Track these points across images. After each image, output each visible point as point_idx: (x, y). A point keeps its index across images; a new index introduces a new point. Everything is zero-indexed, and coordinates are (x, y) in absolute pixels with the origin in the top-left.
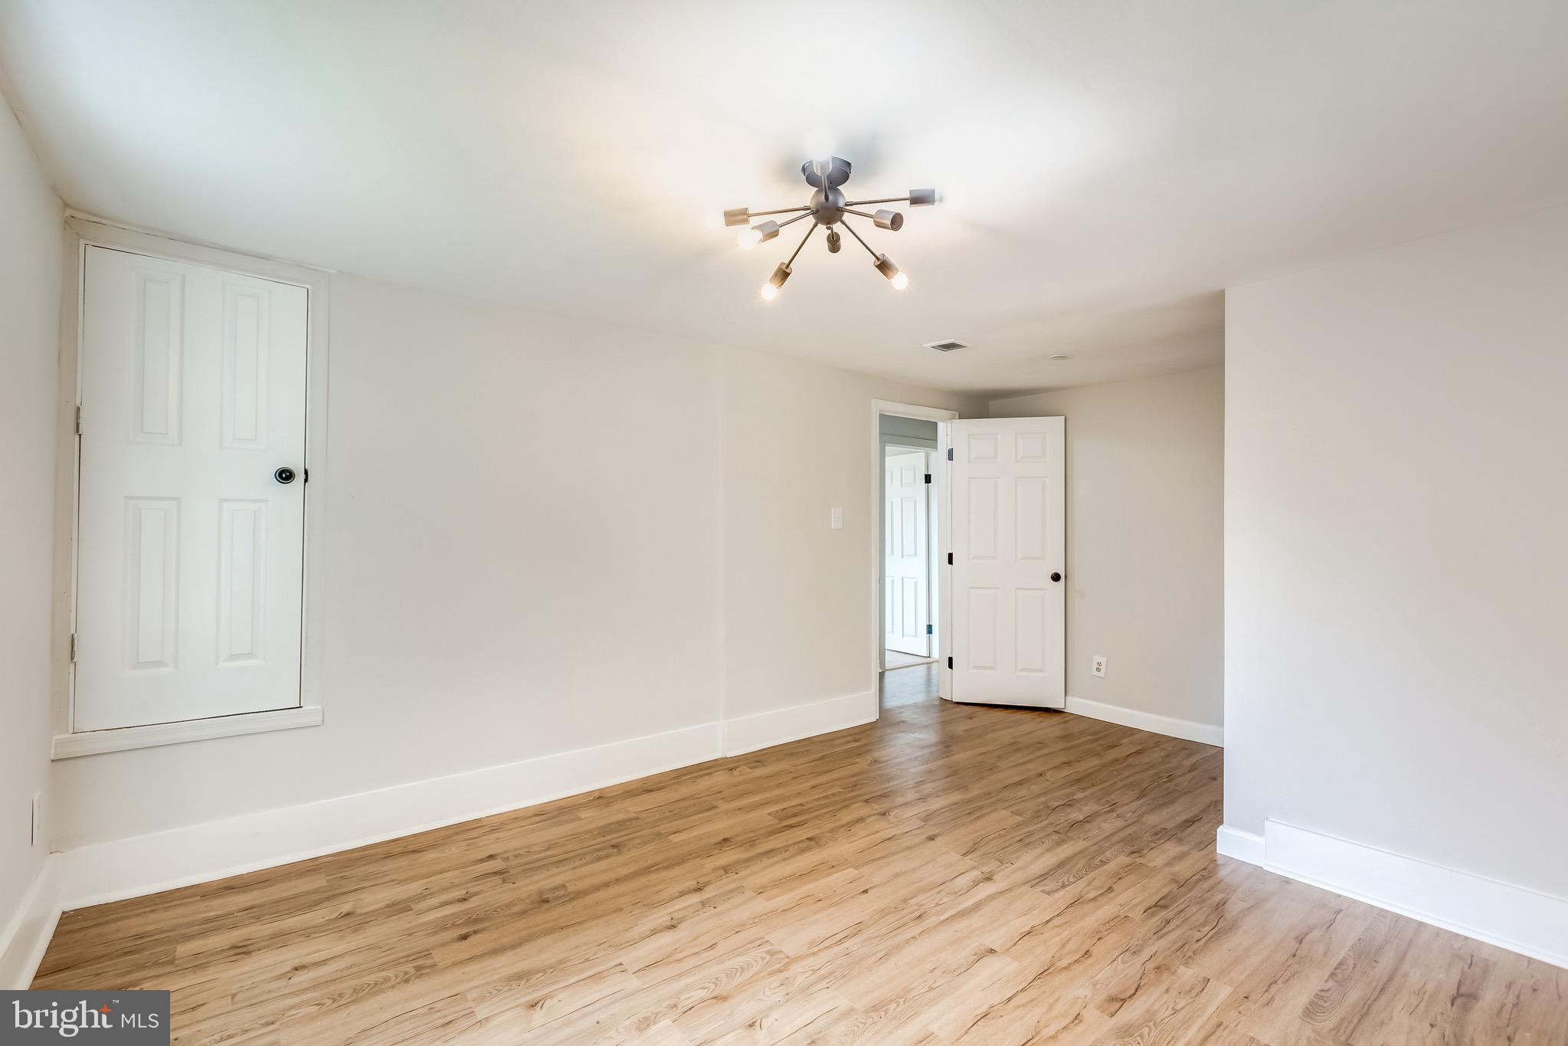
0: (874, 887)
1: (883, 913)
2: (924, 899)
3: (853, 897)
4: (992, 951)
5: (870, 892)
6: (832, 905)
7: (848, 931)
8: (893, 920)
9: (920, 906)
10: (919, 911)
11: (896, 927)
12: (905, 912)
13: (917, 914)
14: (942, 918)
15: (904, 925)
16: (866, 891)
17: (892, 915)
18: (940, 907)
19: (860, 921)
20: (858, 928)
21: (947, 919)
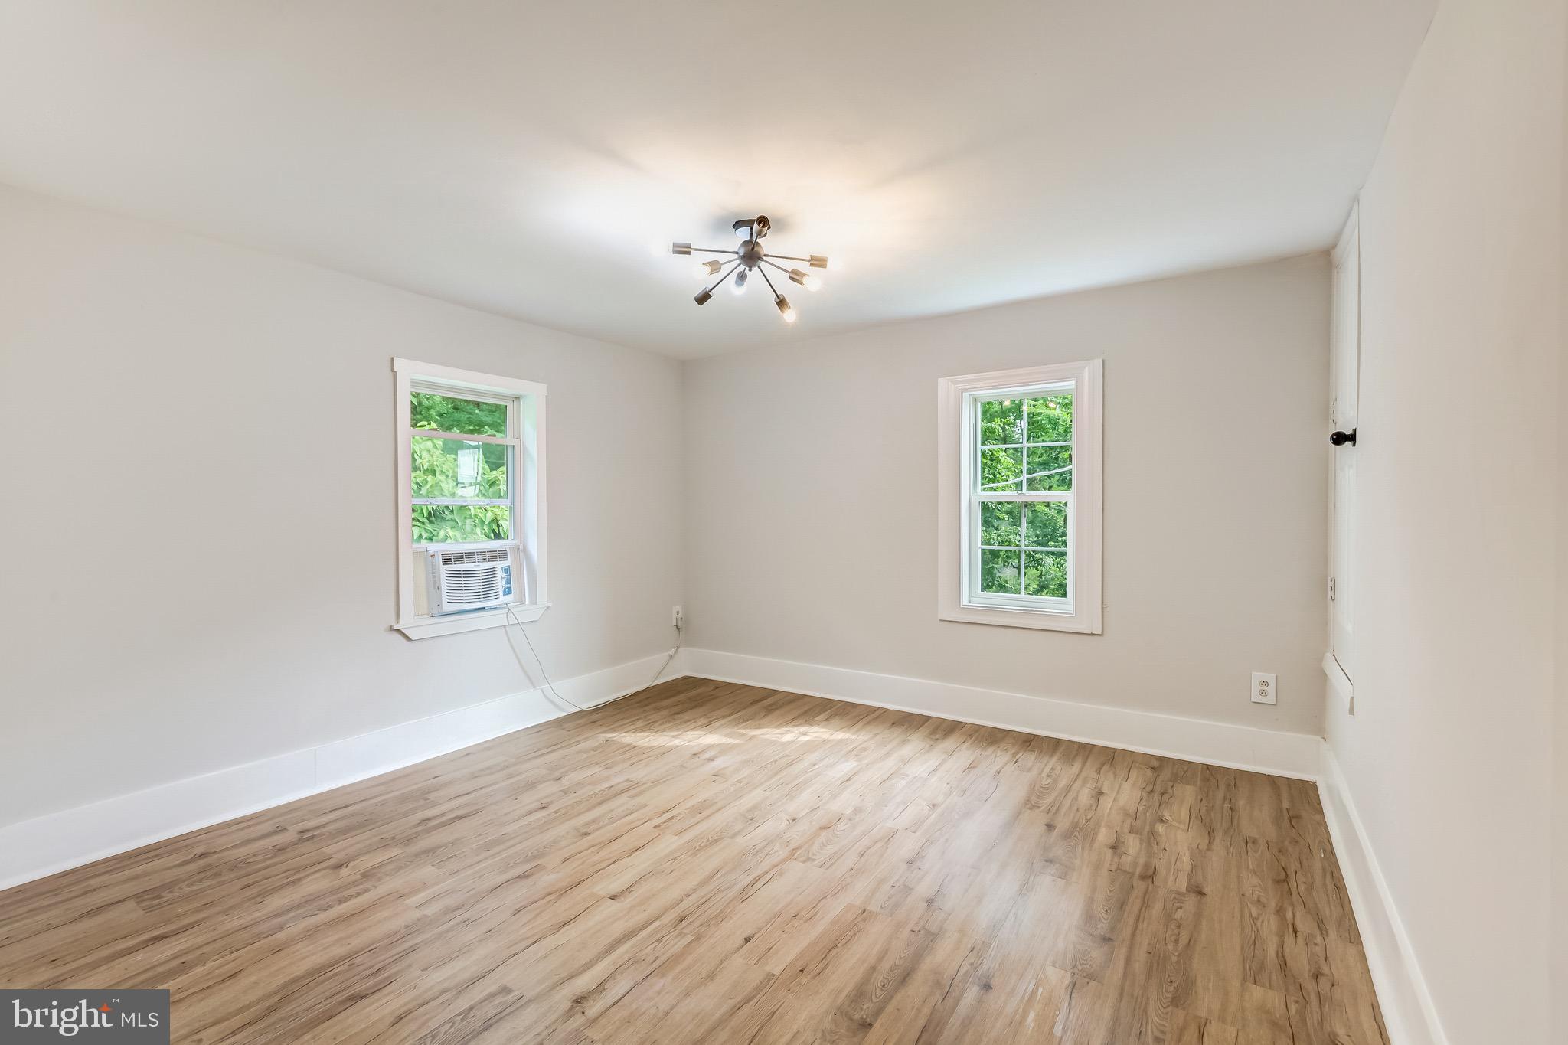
0: (738, 949)
1: (721, 917)
2: (675, 944)
3: (760, 929)
4: (613, 898)
5: (740, 940)
6: (780, 913)
7: (754, 890)
8: (710, 911)
9: (682, 932)
10: (681, 927)
11: (706, 903)
12: (697, 923)
13: (684, 923)
14: (657, 924)
15: (698, 908)
16: (747, 940)
17: (713, 915)
18: (657, 937)
19: (744, 903)
20: (744, 896)
21: (651, 923)
